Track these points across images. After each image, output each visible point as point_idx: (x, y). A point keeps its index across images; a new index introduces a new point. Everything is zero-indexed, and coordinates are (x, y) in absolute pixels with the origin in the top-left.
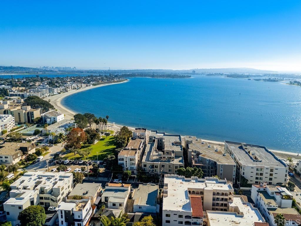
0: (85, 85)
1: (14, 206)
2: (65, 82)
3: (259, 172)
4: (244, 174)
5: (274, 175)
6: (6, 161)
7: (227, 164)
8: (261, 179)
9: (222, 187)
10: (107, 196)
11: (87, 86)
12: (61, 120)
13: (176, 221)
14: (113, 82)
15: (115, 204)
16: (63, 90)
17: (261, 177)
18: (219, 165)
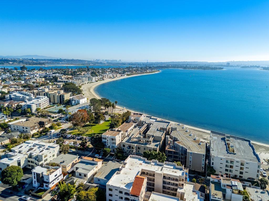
0: (120, 75)
1: (4, 164)
2: (105, 72)
3: (229, 164)
4: (213, 164)
5: (245, 170)
6: (26, 131)
7: (197, 153)
8: (230, 171)
9: (176, 172)
10: (78, 167)
11: (122, 76)
12: (83, 102)
13: (117, 196)
14: (146, 73)
15: (81, 174)
16: (100, 78)
17: (231, 169)
18: (188, 152)
